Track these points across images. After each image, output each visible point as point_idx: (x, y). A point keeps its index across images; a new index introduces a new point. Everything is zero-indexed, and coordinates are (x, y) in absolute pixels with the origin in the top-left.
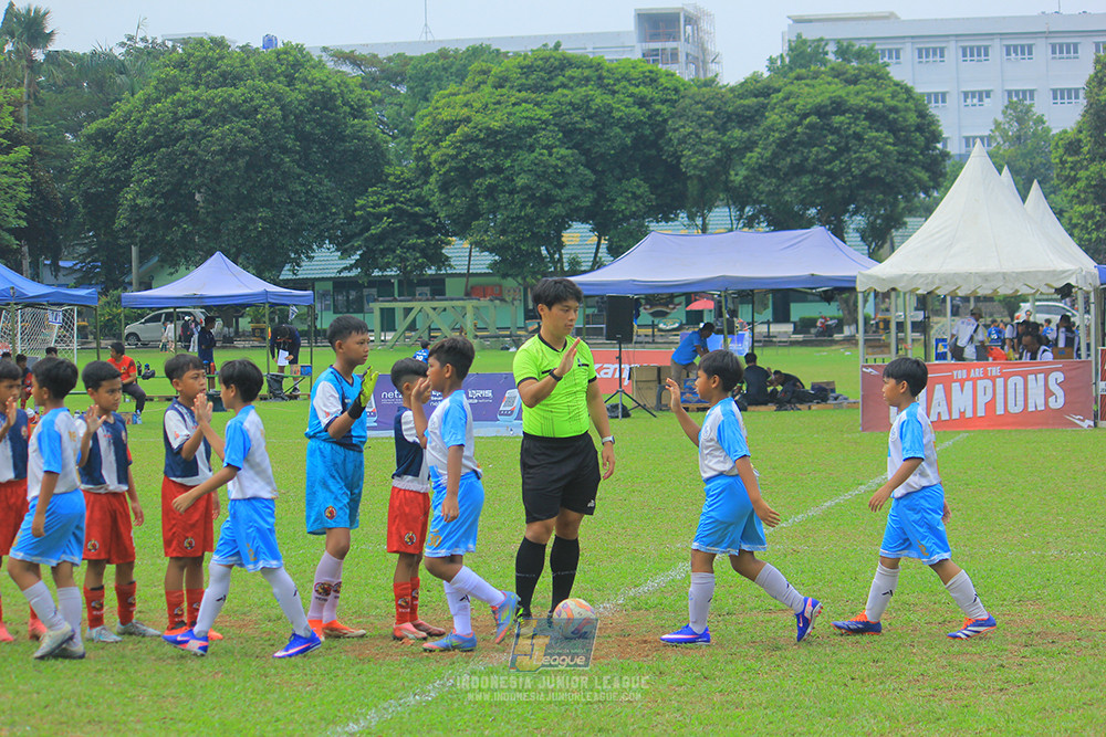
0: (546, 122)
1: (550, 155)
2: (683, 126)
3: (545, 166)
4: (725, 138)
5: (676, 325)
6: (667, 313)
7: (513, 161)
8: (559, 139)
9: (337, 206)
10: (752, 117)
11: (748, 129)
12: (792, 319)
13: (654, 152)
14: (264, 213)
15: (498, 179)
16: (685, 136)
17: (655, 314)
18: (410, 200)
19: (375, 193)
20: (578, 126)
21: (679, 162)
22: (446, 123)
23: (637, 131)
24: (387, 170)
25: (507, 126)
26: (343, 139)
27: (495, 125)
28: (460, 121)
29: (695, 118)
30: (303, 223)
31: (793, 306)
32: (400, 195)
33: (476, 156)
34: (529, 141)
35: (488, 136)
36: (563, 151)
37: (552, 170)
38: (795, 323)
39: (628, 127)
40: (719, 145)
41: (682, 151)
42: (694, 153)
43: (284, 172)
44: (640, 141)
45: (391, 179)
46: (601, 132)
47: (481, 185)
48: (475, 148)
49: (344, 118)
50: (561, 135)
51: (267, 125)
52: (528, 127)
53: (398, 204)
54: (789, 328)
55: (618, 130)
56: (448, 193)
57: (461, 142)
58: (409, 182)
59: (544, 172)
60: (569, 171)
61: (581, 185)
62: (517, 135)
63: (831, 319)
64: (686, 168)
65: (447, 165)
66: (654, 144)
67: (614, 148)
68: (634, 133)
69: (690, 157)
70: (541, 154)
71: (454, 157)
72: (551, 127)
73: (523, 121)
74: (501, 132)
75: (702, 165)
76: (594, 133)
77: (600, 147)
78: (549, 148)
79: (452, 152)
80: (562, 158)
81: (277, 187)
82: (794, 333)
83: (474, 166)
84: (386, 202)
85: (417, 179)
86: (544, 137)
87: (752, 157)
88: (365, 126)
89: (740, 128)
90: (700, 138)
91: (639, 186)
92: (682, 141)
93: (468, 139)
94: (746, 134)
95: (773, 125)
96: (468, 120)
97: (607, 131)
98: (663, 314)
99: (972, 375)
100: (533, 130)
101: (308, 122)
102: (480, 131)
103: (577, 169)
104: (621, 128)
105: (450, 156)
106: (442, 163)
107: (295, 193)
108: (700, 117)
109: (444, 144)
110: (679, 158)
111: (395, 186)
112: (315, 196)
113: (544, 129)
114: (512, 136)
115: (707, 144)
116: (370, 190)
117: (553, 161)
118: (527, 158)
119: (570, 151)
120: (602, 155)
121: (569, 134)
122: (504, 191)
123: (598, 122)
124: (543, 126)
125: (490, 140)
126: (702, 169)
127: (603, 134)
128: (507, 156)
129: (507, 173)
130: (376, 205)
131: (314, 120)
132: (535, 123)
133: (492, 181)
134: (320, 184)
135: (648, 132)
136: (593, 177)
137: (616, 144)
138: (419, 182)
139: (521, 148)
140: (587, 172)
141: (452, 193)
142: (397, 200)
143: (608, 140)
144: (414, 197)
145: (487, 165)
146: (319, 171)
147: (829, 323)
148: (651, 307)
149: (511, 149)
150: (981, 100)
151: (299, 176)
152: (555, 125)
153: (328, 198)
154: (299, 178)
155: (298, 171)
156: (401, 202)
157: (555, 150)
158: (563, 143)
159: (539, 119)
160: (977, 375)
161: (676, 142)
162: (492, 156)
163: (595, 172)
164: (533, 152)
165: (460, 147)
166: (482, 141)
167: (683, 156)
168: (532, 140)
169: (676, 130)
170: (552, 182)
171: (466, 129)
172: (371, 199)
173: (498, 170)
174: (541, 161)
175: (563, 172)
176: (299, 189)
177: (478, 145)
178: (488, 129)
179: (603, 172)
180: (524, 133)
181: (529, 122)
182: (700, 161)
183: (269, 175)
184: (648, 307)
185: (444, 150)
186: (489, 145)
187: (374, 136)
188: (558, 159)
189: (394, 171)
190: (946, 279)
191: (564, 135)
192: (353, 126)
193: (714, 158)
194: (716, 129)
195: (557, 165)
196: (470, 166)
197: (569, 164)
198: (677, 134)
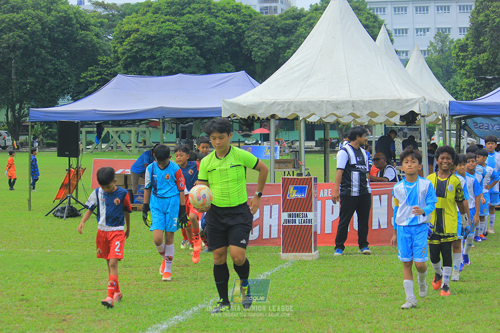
0: (179, 32)
1: (181, 50)
2: (253, 35)
3: (177, 56)
4: (276, 41)
5: (254, 142)
6: (251, 135)
7: (161, 53)
8: (186, 41)
9: (71, 77)
10: (290, 30)
11: (288, 36)
12: (316, 139)
13: (238, 49)
14: (31, 80)
15: (153, 62)
16: (254, 40)
17: (244, 136)
18: (110, 74)
19: (92, 70)
20: (196, 34)
21: (251, 55)
22: (126, 32)
23: (228, 37)
24: (100, 58)
25: (158, 34)
26: (76, 41)
27: (151, 33)
28: (133, 31)
29: (260, 30)
30: (52, 85)
31: (316, 131)
32: (105, 71)
33: (141, 50)
34: (170, 42)
35: (148, 39)
36: (188, 48)
37: (181, 58)
38: (316, 141)
39: (224, 35)
40: (272, 45)
41: (252, 49)
42: (258, 50)
43: (42, 59)
44: (230, 42)
45: (101, 62)
46: (209, 38)
47: (144, 66)
48: (141, 45)
49: (77, 30)
50: (187, 38)
51: (33, 33)
52: (169, 34)
53: (103, 76)
54: (313, 144)
55: (218, 37)
56: (127, 70)
57: (134, 42)
58: (110, 64)
59: (177, 59)
60: (191, 58)
61: (198, 66)
62: (163, 38)
63: (334, 139)
64: (254, 57)
65: (126, 55)
66: (238, 45)
67: (215, 46)
68: (227, 38)
69: (256, 52)
70: (176, 49)
71: (129, 51)
72: (181, 35)
73: (167, 31)
74: (155, 37)
75: (264, 56)
76: (205, 38)
77: (208, 46)
78: (180, 46)
79: (128, 48)
80: (187, 51)
81: (38, 66)
82: (316, 146)
83: (140, 55)
84: (97, 75)
85: (115, 63)
86: (178, 40)
87: (289, 52)
88: (88, 35)
89: (284, 36)
90: (262, 41)
91: (229, 67)
92: (253, 43)
93: (137, 41)
94: (287, 39)
95: (301, 34)
96: (137, 30)
97: (212, 37)
98: (248, 136)
99: (321, 194)
100: (171, 36)
101: (57, 32)
102: (144, 36)
103: (195, 58)
104: (219, 35)
105: (127, 50)
106: (123, 54)
107: (48, 69)
108: (262, 30)
109: (124, 43)
110: (251, 52)
111: (102, 66)
112: (59, 71)
113: (178, 36)
114: (160, 39)
115: (266, 44)
116: (89, 68)
117: (182, 53)
118: (168, 51)
119: (192, 48)
120: (210, 50)
121: (191, 38)
122: (156, 69)
123: (207, 32)
124: (178, 34)
125: (149, 41)
126: (263, 58)
127: (210, 38)
128: (158, 50)
129: (158, 59)
130: (92, 76)
131: (60, 31)
132: (173, 32)
133: (150, 63)
134: (62, 64)
135: (234, 38)
136: (204, 62)
137: (217, 44)
138: (116, 65)
139: (166, 46)
140: (201, 59)
141: (129, 70)
142: (103, 74)
143: (213, 42)
144: (112, 72)
145: (147, 55)
146: (63, 58)
147: (333, 141)
148: (242, 132)
149: (160, 46)
150: (424, 33)
151: (51, 61)
152: (184, 33)
153: (66, 72)
154: (51, 62)
155: (50, 57)
156: (105, 75)
157: (183, 47)
158: (188, 43)
159: (175, 30)
160: (326, 194)
161: (249, 43)
162: (150, 50)
163: (205, 58)
164: (172, 48)
165: (133, 45)
166: (144, 42)
167: (253, 51)
168: (171, 41)
169: (249, 37)
170: (182, 64)
171: (136, 35)
172: (89, 73)
173: (153, 57)
174: (176, 53)
175: (188, 60)
176: (50, 67)
177: (142, 44)
178: (148, 35)
179: (210, 59)
180: (167, 38)
181: (170, 32)
182: (262, 54)
183: (33, 59)
184: (240, 132)
185: (124, 47)
186: (149, 44)
187: (92, 40)
188: (185, 52)
189: (102, 58)
190: (301, 106)
191: (189, 39)
192: (81, 34)
193: (270, 52)
194: (271, 37)
195: (184, 55)
196: (138, 56)
197: (191, 55)
198: (250, 39)
